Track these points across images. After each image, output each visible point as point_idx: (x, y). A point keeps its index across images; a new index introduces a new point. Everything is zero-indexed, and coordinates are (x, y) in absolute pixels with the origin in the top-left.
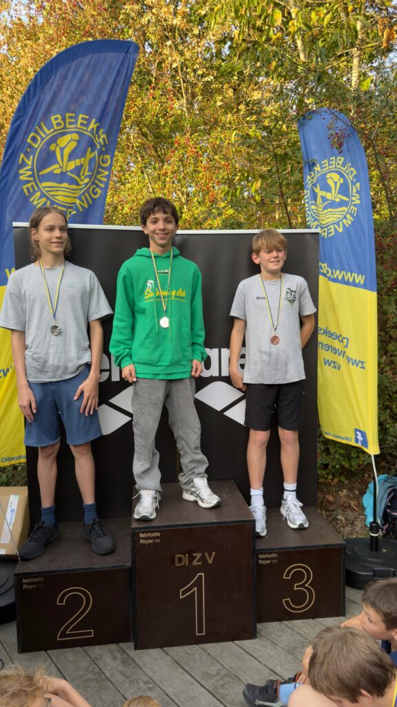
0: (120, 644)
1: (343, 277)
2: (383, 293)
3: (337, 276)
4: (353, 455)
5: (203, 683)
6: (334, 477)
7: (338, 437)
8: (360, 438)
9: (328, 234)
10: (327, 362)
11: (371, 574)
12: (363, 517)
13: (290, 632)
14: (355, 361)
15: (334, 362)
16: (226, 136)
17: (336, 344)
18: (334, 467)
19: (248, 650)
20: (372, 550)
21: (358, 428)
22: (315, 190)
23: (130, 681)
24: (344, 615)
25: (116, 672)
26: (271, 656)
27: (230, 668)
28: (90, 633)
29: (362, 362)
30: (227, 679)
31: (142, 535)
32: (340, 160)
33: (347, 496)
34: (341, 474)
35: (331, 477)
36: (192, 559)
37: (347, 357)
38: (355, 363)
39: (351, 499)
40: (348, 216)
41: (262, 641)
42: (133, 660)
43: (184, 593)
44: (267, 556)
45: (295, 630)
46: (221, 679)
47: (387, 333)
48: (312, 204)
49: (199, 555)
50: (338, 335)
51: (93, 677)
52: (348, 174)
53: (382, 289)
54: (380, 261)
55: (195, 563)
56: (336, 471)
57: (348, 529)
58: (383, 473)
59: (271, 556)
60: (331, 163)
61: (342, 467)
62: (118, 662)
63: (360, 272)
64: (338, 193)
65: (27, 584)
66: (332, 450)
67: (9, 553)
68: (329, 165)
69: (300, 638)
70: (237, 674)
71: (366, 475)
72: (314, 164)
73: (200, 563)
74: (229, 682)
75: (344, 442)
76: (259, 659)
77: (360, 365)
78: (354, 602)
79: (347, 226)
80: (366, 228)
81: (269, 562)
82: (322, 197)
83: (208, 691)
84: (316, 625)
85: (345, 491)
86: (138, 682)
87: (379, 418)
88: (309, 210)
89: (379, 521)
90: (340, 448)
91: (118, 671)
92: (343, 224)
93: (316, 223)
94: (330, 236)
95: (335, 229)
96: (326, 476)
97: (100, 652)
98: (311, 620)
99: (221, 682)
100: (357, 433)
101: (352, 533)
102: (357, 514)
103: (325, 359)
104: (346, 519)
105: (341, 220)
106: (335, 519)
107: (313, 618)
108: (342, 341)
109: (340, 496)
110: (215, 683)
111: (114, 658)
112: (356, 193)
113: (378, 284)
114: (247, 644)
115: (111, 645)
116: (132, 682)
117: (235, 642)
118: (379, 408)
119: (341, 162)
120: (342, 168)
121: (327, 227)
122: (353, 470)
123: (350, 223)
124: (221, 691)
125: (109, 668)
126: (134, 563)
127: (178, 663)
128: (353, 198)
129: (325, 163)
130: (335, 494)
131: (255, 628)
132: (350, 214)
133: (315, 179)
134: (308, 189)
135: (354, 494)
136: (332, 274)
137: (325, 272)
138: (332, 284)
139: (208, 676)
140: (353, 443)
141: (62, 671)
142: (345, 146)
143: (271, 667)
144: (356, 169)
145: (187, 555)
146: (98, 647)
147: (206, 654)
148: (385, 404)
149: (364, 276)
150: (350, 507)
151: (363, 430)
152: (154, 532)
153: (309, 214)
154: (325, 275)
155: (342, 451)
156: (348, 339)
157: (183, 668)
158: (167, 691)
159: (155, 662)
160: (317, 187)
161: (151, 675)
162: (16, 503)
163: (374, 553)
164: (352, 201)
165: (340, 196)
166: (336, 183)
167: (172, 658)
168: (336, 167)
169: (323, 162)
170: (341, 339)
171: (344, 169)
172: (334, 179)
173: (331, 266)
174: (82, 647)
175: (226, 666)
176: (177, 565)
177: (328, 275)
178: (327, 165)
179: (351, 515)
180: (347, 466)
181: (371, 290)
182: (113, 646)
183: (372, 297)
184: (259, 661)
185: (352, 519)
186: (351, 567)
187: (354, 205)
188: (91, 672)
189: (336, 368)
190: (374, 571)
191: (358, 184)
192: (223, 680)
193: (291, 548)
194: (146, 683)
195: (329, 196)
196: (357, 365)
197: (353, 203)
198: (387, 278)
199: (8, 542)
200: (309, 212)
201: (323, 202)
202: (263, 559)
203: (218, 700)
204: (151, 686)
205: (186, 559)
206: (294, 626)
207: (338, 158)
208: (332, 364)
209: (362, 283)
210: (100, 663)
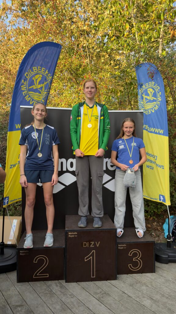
0: (59, 281)
1: (155, 130)
2: (171, 138)
3: (152, 131)
4: (159, 206)
5: (94, 296)
6: (151, 217)
7: (152, 198)
8: (162, 198)
9: (148, 113)
10: (148, 166)
11: (167, 256)
12: (163, 234)
13: (131, 278)
14: (160, 165)
15: (151, 166)
16: (106, 74)
17: (152, 159)
18: (151, 212)
19: (113, 284)
20: (168, 247)
21: (161, 194)
22: (143, 96)
23: (64, 294)
24: (155, 272)
25: (57, 291)
26: (123, 287)
27: (106, 290)
28: (47, 275)
29: (163, 166)
30: (104, 295)
31: (69, 233)
32: (153, 83)
33: (156, 225)
34: (154, 215)
35: (149, 217)
36: (90, 244)
37: (157, 164)
38: (160, 166)
39: (158, 226)
40: (156, 106)
41: (119, 281)
42: (65, 287)
43: (86, 259)
44: (122, 245)
45: (133, 277)
46: (102, 295)
47: (173, 156)
48: (141, 101)
49: (93, 243)
50: (153, 155)
51: (48, 292)
52: (156, 89)
53: (171, 136)
54: (170, 125)
55: (91, 246)
56: (151, 214)
57: (157, 239)
58: (172, 215)
59: (124, 245)
60: (149, 84)
61: (154, 212)
62: (58, 287)
63: (161, 129)
64: (152, 97)
65: (22, 253)
66: (150, 204)
67: (13, 243)
68: (149, 85)
69: (135, 280)
70: (108, 293)
71: (165, 217)
72: (142, 85)
73: (93, 246)
74: (105, 296)
75: (154, 200)
76: (118, 287)
77: (162, 167)
78: (159, 267)
79: (156, 110)
80: (164, 110)
81: (122, 248)
82: (145, 98)
83: (97, 299)
84: (143, 276)
85: (156, 223)
86: (67, 295)
87: (170, 191)
88: (140, 103)
89: (171, 234)
90: (153, 203)
91: (58, 290)
92: (154, 109)
93: (143, 109)
94: (149, 114)
95: (151, 111)
96: (147, 216)
97: (51, 283)
98: (141, 274)
99: (102, 296)
100: (161, 196)
101: (158, 240)
102: (160, 232)
103: (147, 165)
104: (156, 235)
105: (154, 107)
106: (151, 234)
107: (142, 273)
108: (154, 158)
109: (153, 225)
110: (99, 296)
111: (57, 286)
112: (160, 96)
113: (169, 134)
114: (113, 282)
115: (56, 281)
116: (64, 295)
117: (108, 281)
118: (170, 186)
119: (153, 84)
120: (154, 86)
121: (148, 110)
122: (159, 214)
123: (157, 108)
124: (102, 299)
125: (55, 289)
126: (66, 245)
127: (84, 289)
128: (158, 98)
129: (147, 85)
130: (151, 224)
131: (116, 276)
132: (157, 105)
133: (142, 91)
134: (140, 95)
135: (160, 224)
136: (150, 129)
137: (147, 129)
138: (150, 134)
139: (96, 293)
140: (158, 201)
141: (35, 290)
142: (154, 77)
143: (123, 291)
144: (160, 87)
145: (88, 243)
146: (50, 282)
147: (95, 285)
148: (173, 185)
149: (163, 130)
150: (158, 229)
151: (163, 195)
152: (75, 232)
153: (140, 105)
154: (147, 130)
155: (154, 205)
156: (157, 156)
157: (86, 290)
158: (79, 299)
159: (74, 288)
160: (143, 94)
161: (73, 292)
162: (16, 223)
163: (169, 248)
164: (158, 99)
165: (153, 98)
166: (151, 92)
167: (81, 286)
168: (151, 86)
169: (146, 84)
170: (154, 156)
171: (155, 87)
172: (150, 91)
173: (149, 126)
174: (43, 281)
175: (104, 290)
176: (84, 246)
177: (148, 130)
178: (148, 85)
179: (158, 233)
180: (156, 211)
181: (166, 136)
182: (57, 281)
183: (166, 138)
184: (118, 289)
185: (158, 235)
186: (158, 254)
187: (159, 101)
188: (47, 290)
189: (151, 169)
190: (168, 255)
191: (160, 93)
192: (103, 295)
193: (132, 242)
194: (70, 295)
195: (148, 98)
196: (161, 167)
197: (158, 100)
198: (173, 131)
199: (12, 239)
200: (140, 104)
201: (146, 101)
202: (120, 247)
203: (101, 302)
204: (72, 296)
205: (87, 244)
206: (133, 276)
207: (152, 82)
208: (150, 167)
209: (162, 133)
210: (51, 287)
